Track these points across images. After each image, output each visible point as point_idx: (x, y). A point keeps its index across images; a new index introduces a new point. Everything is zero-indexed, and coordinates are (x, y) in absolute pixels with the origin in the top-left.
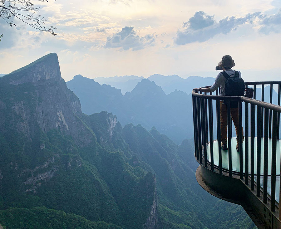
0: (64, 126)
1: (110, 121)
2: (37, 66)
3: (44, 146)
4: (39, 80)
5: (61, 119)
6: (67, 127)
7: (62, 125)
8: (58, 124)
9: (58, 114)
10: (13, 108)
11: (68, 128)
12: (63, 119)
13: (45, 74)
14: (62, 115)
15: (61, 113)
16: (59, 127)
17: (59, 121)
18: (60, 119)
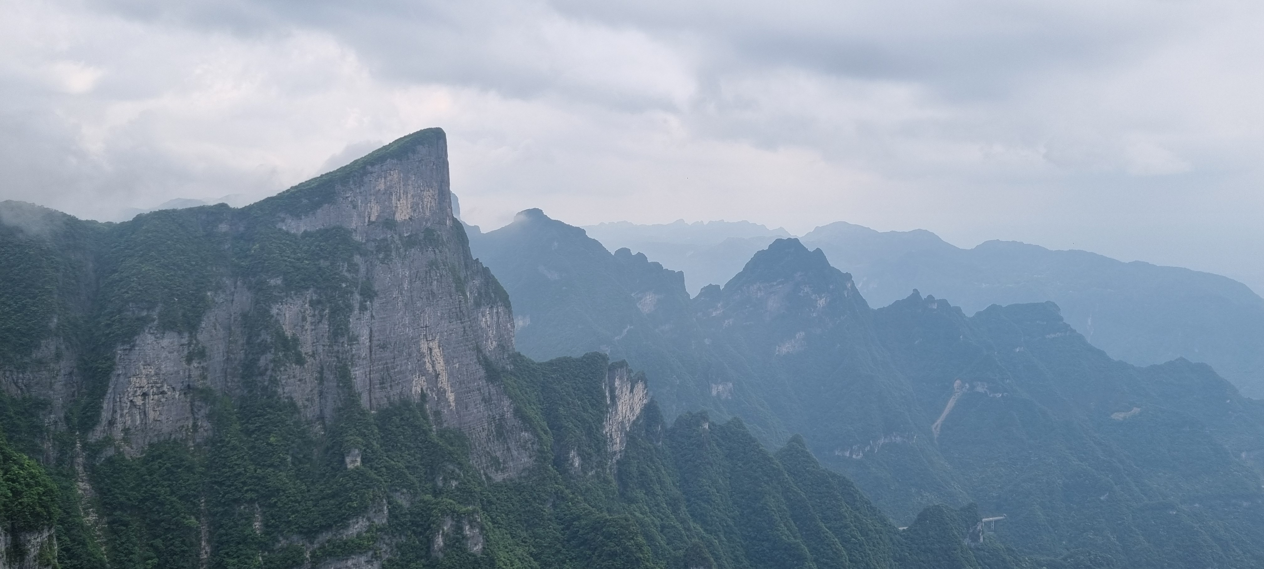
0: (441, 393)
1: (617, 392)
2: (371, 173)
3: (359, 459)
4: (373, 219)
5: (433, 367)
6: (451, 397)
7: (432, 390)
8: (418, 385)
9: (424, 347)
10: (274, 311)
11: (453, 404)
12: (440, 366)
13: (394, 201)
14: (436, 351)
15: (434, 345)
16: (423, 396)
17: (423, 373)
18: (429, 366)
